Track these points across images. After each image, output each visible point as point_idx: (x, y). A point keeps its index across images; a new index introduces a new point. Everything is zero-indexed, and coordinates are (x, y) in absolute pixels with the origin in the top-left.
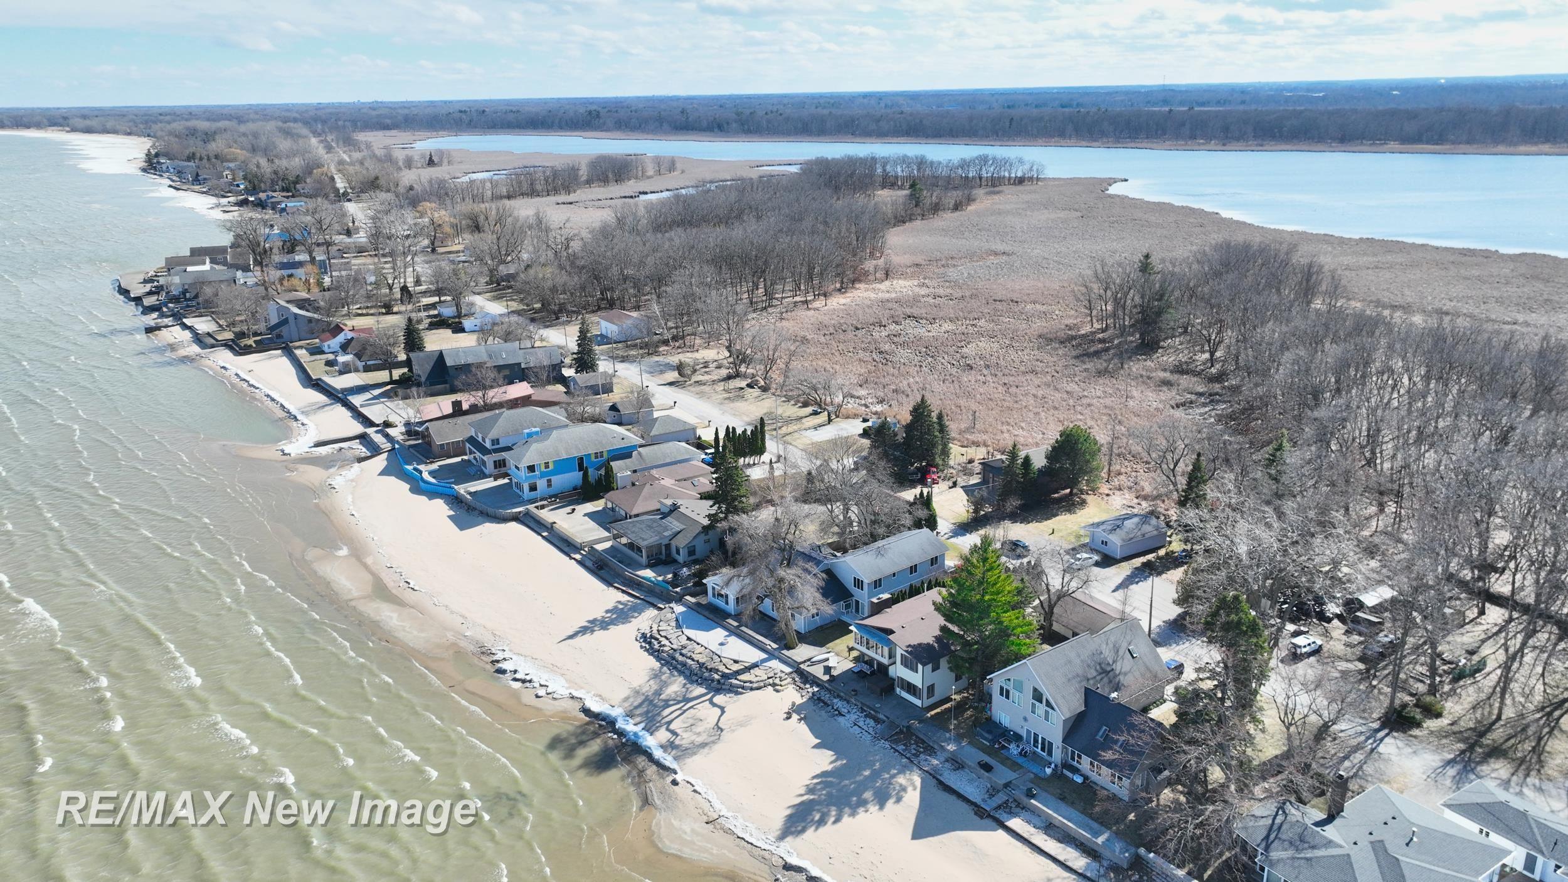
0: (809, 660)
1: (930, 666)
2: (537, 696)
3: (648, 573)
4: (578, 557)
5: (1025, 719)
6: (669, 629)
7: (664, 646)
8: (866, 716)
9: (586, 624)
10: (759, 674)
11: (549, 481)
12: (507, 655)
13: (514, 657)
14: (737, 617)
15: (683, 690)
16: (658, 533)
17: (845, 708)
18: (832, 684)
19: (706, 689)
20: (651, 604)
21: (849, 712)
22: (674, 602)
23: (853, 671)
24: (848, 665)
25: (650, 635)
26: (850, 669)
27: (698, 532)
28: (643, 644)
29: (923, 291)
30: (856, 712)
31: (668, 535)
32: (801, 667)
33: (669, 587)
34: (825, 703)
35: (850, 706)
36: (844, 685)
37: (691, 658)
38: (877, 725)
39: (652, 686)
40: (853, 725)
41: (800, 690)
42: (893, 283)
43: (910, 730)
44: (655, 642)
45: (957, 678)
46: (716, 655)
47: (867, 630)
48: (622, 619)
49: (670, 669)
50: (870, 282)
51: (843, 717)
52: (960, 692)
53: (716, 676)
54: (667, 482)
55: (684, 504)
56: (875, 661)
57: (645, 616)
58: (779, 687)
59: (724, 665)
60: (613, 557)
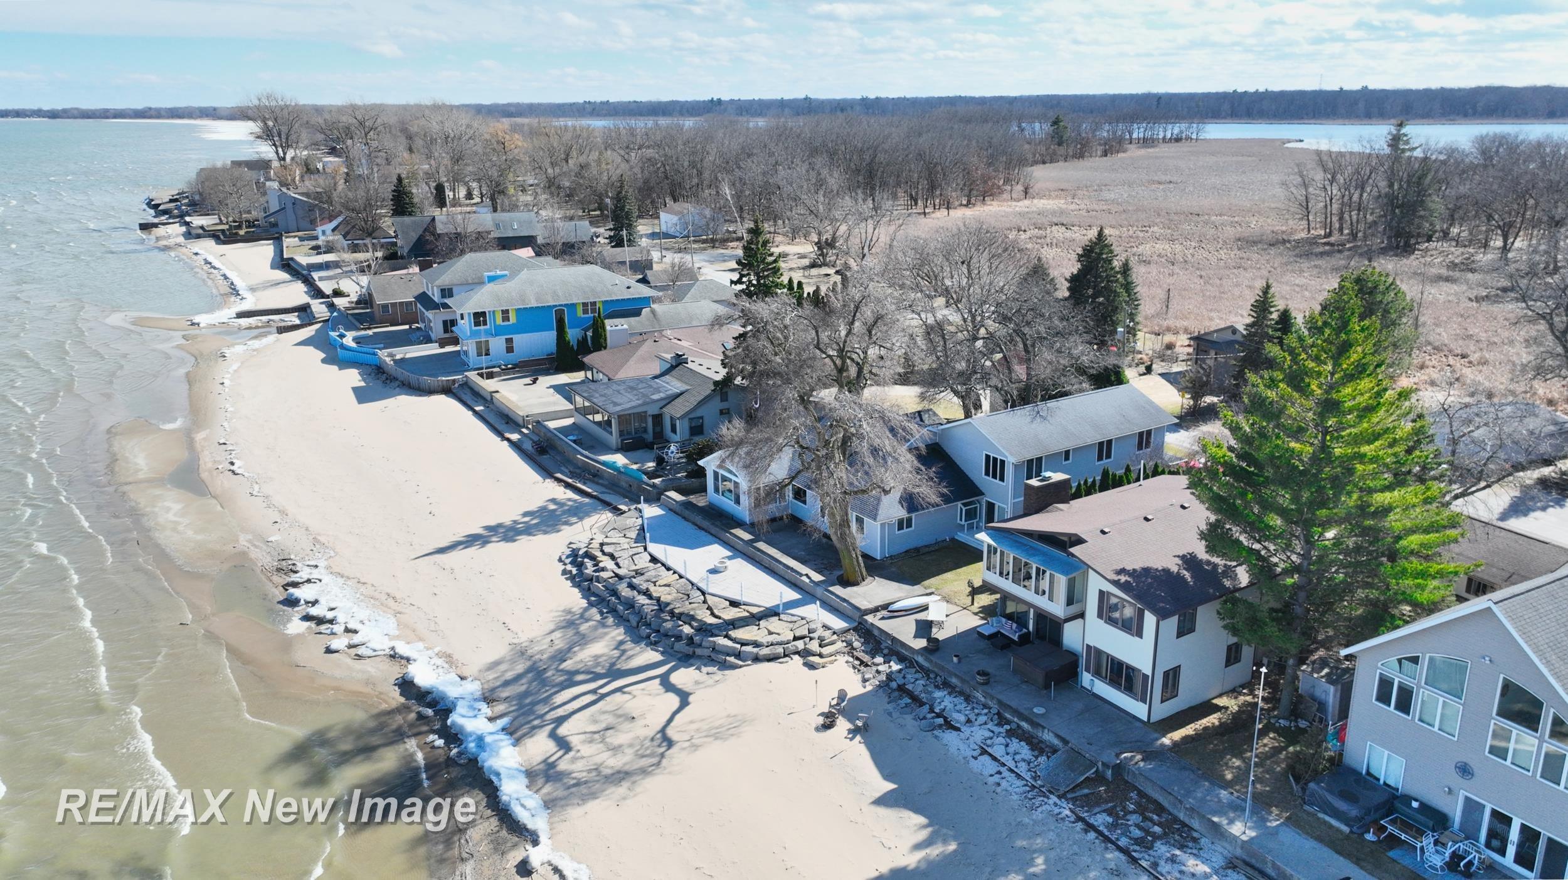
0: (885, 607)
1: (1173, 622)
2: (329, 651)
3: (620, 459)
4: (515, 437)
5: (1465, 770)
6: (624, 546)
7: (603, 569)
8: (1010, 734)
9: (480, 531)
10: (781, 629)
11: (509, 341)
12: (315, 574)
13: (326, 579)
14: (751, 527)
15: (616, 653)
16: (644, 395)
17: (959, 711)
18: (932, 658)
19: (662, 653)
20: (607, 505)
21: (969, 721)
22: (646, 501)
23: (979, 633)
24: (970, 621)
25: (586, 552)
26: (974, 630)
27: (708, 392)
28: (569, 567)
29: (1073, 207)
30: (985, 723)
31: (662, 399)
32: (866, 621)
33: (645, 478)
34: (915, 699)
35: (973, 708)
36: (959, 661)
37: (647, 594)
38: (1037, 757)
39: (556, 642)
40: (979, 751)
41: (862, 668)
42: (1035, 201)
43: (1120, 775)
44: (589, 563)
45: (1233, 655)
46: (698, 589)
47: (1016, 541)
48: (548, 526)
49: (601, 613)
50: (1004, 200)
51: (955, 733)
52: (1233, 691)
53: (687, 630)
54: (683, 343)
55: (698, 361)
56: (1032, 611)
57: (588, 522)
58: (816, 659)
59: (709, 608)
60: (571, 438)
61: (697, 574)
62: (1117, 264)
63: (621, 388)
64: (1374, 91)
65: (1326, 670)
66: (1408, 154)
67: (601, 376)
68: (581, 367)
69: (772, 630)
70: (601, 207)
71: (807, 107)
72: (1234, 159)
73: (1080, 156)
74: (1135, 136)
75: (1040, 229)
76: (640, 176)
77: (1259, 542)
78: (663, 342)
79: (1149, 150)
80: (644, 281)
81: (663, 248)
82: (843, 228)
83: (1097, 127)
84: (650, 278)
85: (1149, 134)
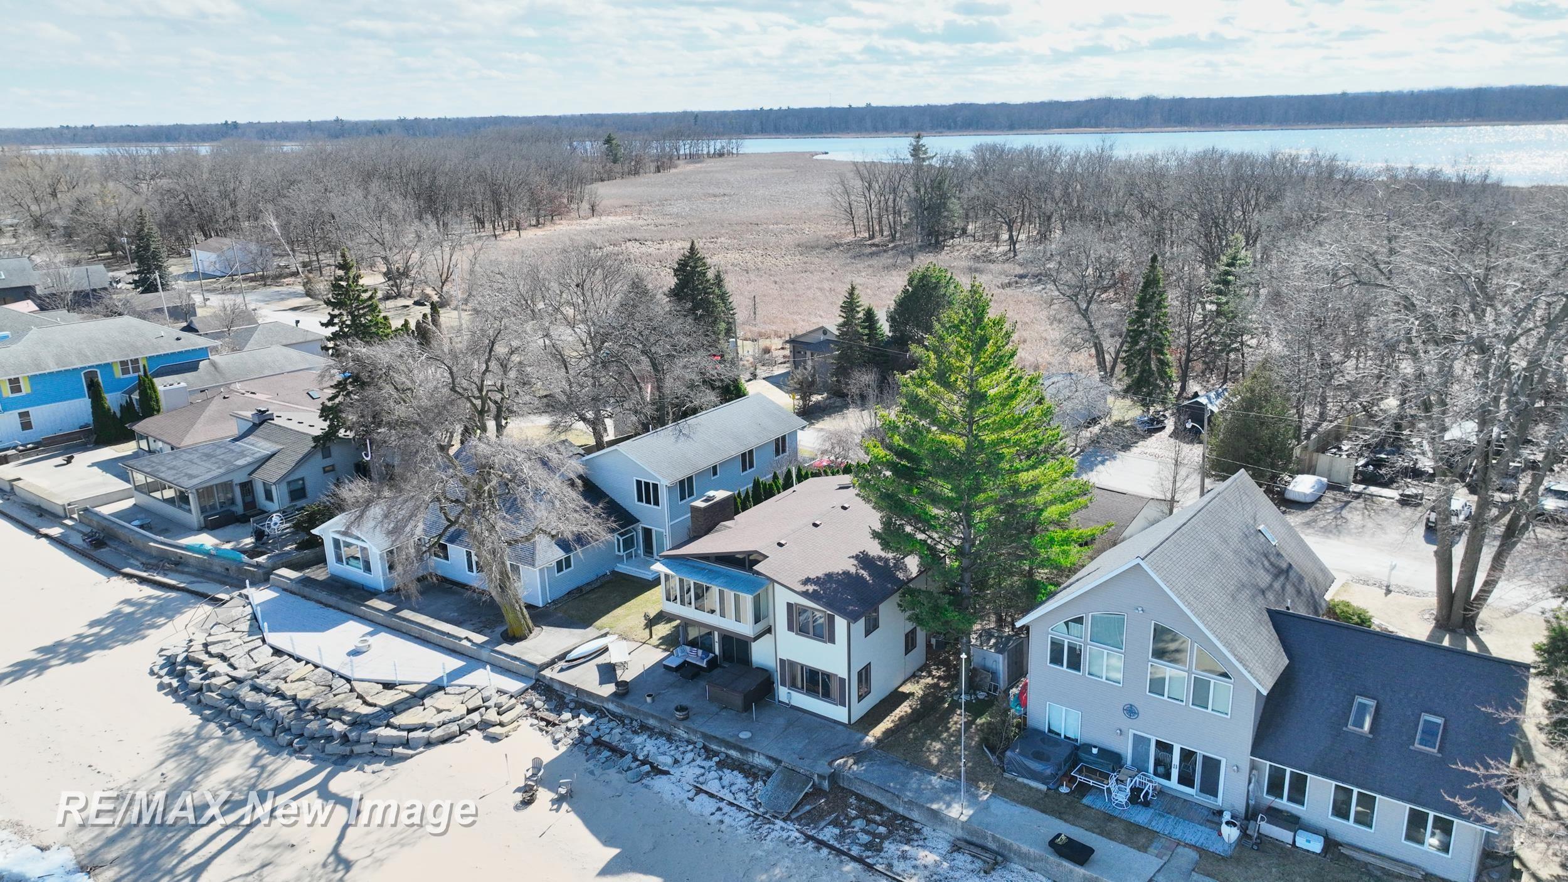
0: (562, 657)
1: (861, 624)
3: (207, 540)
4: (55, 531)
5: (1131, 711)
6: (236, 644)
7: (214, 675)
8: (721, 765)
9: (33, 655)
10: (450, 704)
11: (24, 415)
14: (391, 594)
15: (254, 772)
16: (225, 462)
17: (664, 754)
18: (624, 702)
19: (312, 760)
20: (202, 596)
21: (676, 762)
22: (252, 584)
23: (666, 667)
24: (653, 656)
25: (187, 657)
26: (660, 664)
27: (306, 450)
28: (166, 680)
29: (641, 222)
30: (693, 760)
31: (250, 464)
32: (544, 677)
33: (245, 558)
34: (614, 749)
35: (677, 747)
36: (653, 701)
37: (278, 694)
38: (752, 784)
39: (170, 775)
40: (693, 792)
41: (550, 728)
42: (603, 218)
43: (836, 783)
44: (193, 671)
45: (910, 642)
46: (341, 677)
47: (694, 567)
48: (127, 634)
49: (223, 728)
50: (572, 219)
51: (664, 777)
52: (914, 676)
53: (338, 727)
54: (258, 396)
55: (285, 415)
56: (716, 633)
57: (180, 620)
58: (497, 730)
59: (359, 696)
60: (137, 522)
61: (336, 660)
62: (710, 275)
63: (194, 457)
64: (877, 108)
65: (993, 641)
66: (927, 163)
67: (160, 444)
68: (129, 436)
69: (441, 707)
70: (112, 247)
71: (339, 130)
72: (775, 171)
73: (636, 173)
74: (682, 152)
75: (614, 245)
76: (158, 209)
77: (924, 532)
78: (233, 398)
79: (699, 165)
80: (190, 329)
81: (204, 290)
82: (415, 257)
83: (646, 145)
84: (197, 325)
85: (694, 151)
